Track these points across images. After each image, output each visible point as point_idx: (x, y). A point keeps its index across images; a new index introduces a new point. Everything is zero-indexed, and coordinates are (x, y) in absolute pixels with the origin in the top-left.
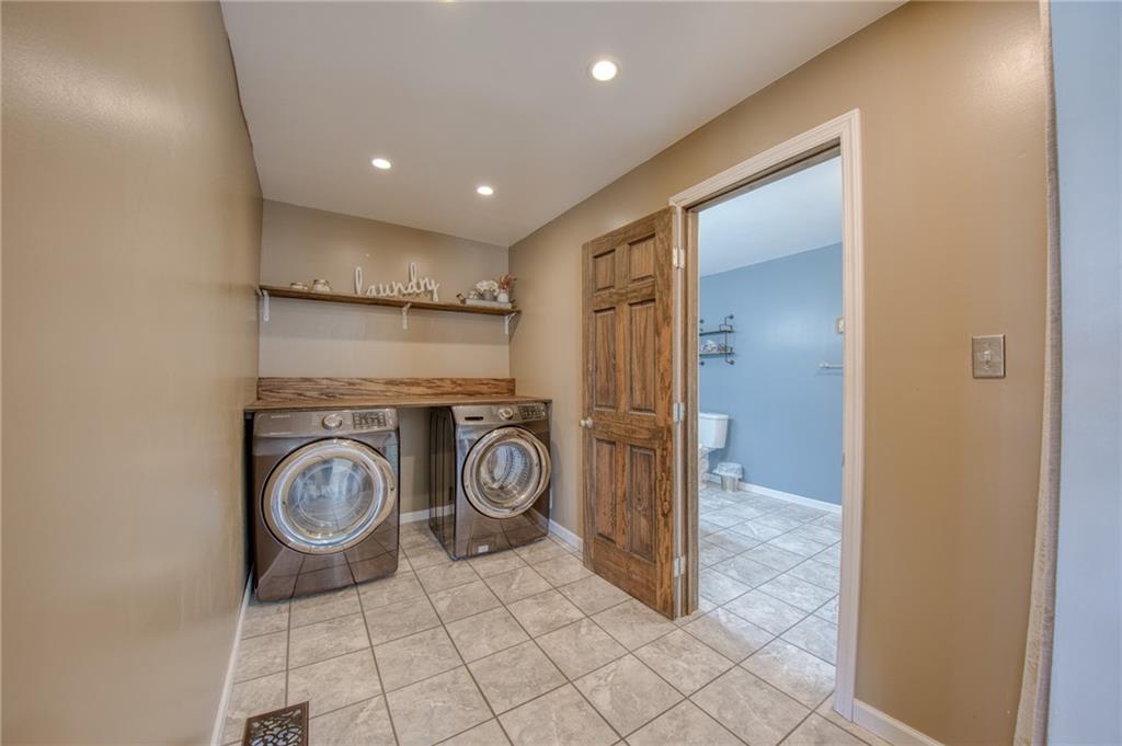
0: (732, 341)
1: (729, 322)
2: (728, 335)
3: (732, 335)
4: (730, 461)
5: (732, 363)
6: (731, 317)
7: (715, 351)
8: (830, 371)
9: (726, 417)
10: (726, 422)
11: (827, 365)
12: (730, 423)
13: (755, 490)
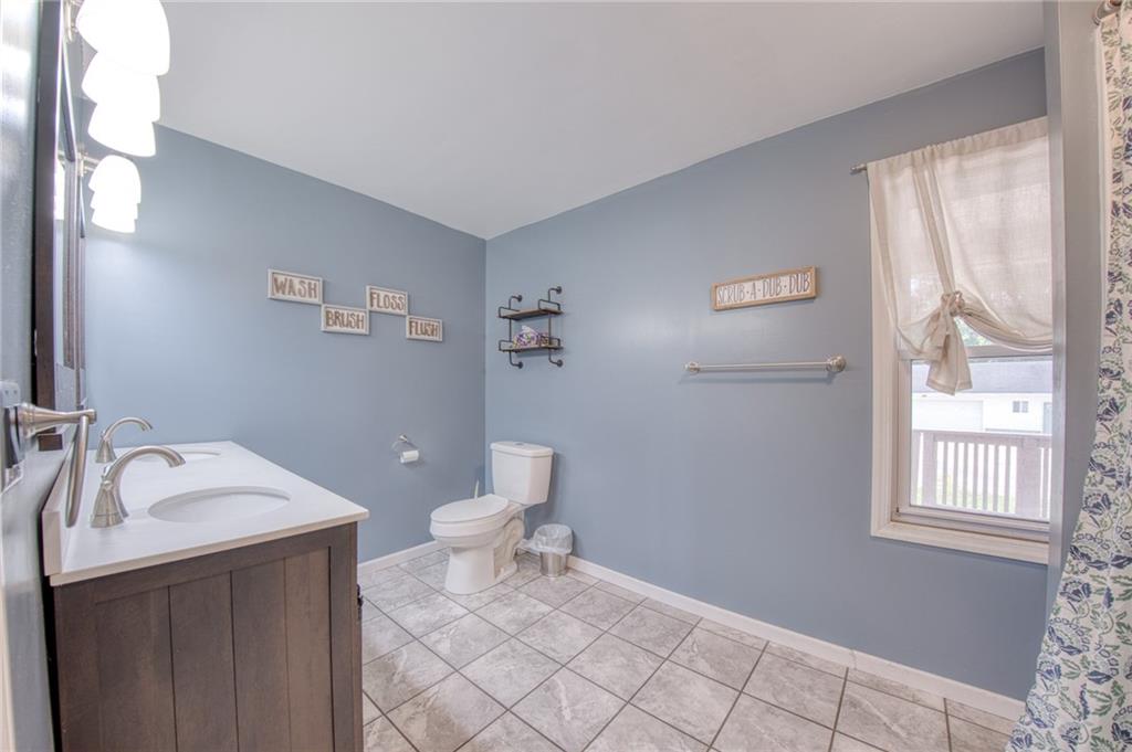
0: (558, 328)
1: (554, 296)
2: (554, 320)
3: (559, 318)
4: (557, 522)
5: (560, 364)
6: (559, 290)
7: (533, 345)
8: (700, 375)
9: (548, 451)
10: (550, 459)
11: (697, 366)
12: (556, 461)
13: (591, 570)
